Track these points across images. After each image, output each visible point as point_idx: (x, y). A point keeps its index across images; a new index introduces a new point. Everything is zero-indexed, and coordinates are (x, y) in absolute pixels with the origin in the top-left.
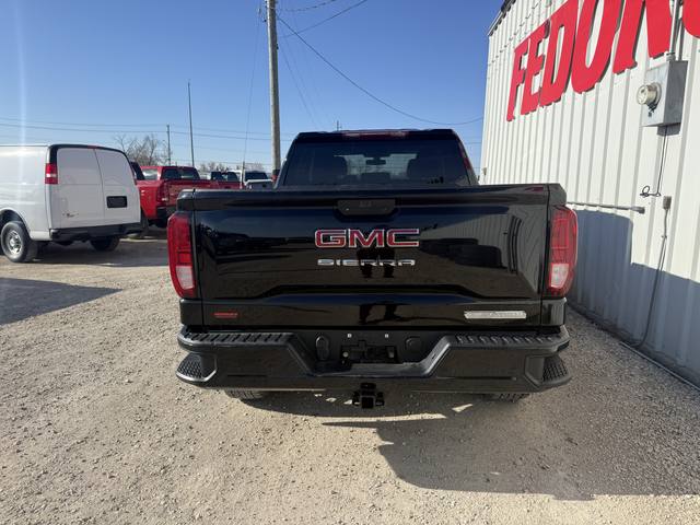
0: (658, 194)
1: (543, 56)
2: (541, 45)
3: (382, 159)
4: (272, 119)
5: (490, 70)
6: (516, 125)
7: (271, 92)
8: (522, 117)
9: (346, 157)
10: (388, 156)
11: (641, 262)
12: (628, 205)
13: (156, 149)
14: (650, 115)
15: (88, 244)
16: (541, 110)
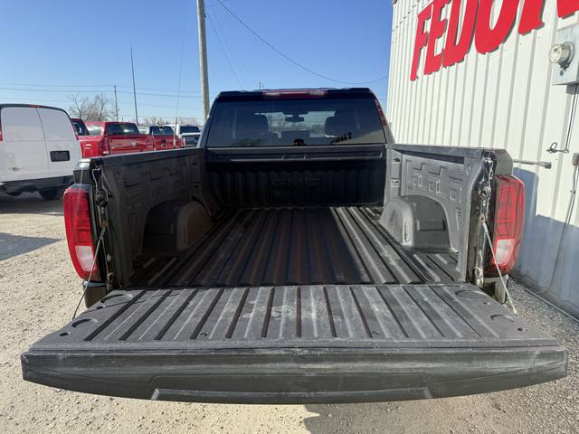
0: (566, 150)
1: (445, 20)
2: (444, 10)
3: (301, 116)
4: (202, 79)
5: (394, 35)
6: (419, 84)
7: (201, 56)
8: (425, 77)
9: (267, 115)
10: (306, 113)
11: (548, 214)
12: (534, 160)
13: (106, 106)
14: (562, 74)
15: (37, 194)
16: (443, 70)
